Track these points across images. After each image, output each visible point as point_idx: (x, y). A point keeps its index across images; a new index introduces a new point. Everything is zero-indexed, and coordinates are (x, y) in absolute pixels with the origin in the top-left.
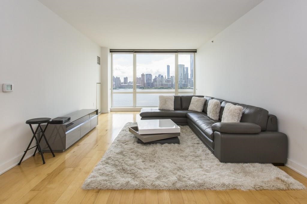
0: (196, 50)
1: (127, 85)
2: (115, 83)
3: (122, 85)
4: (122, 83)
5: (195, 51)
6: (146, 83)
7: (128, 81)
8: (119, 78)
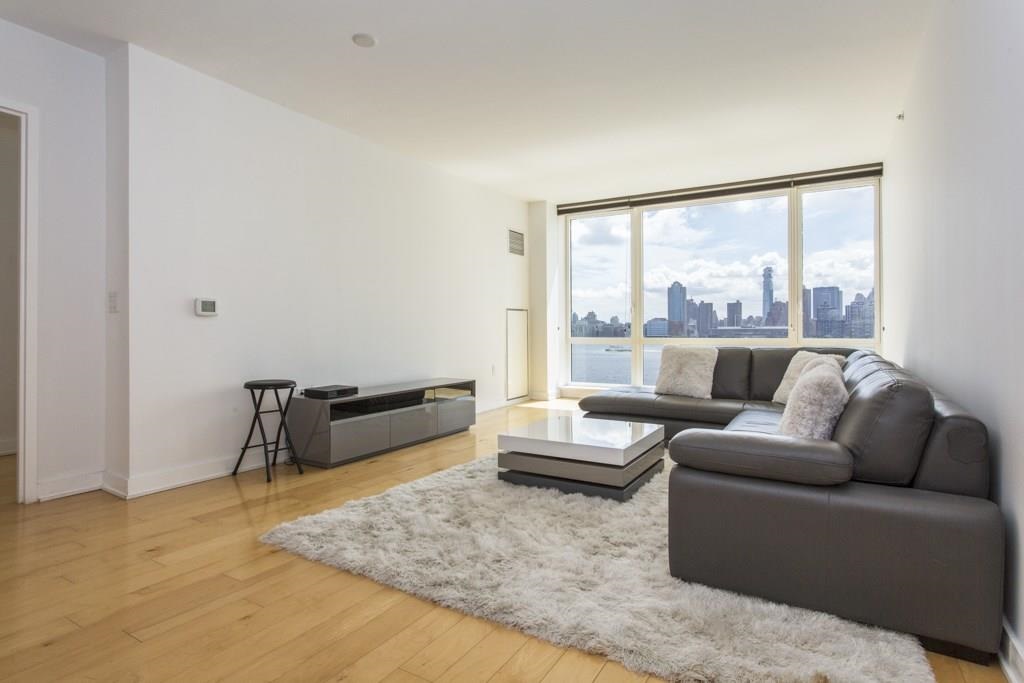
0: (881, 164)
1: (739, 328)
2: (698, 323)
3: (719, 328)
4: (722, 323)
5: (875, 171)
6: (817, 322)
7: (745, 316)
8: (711, 304)
